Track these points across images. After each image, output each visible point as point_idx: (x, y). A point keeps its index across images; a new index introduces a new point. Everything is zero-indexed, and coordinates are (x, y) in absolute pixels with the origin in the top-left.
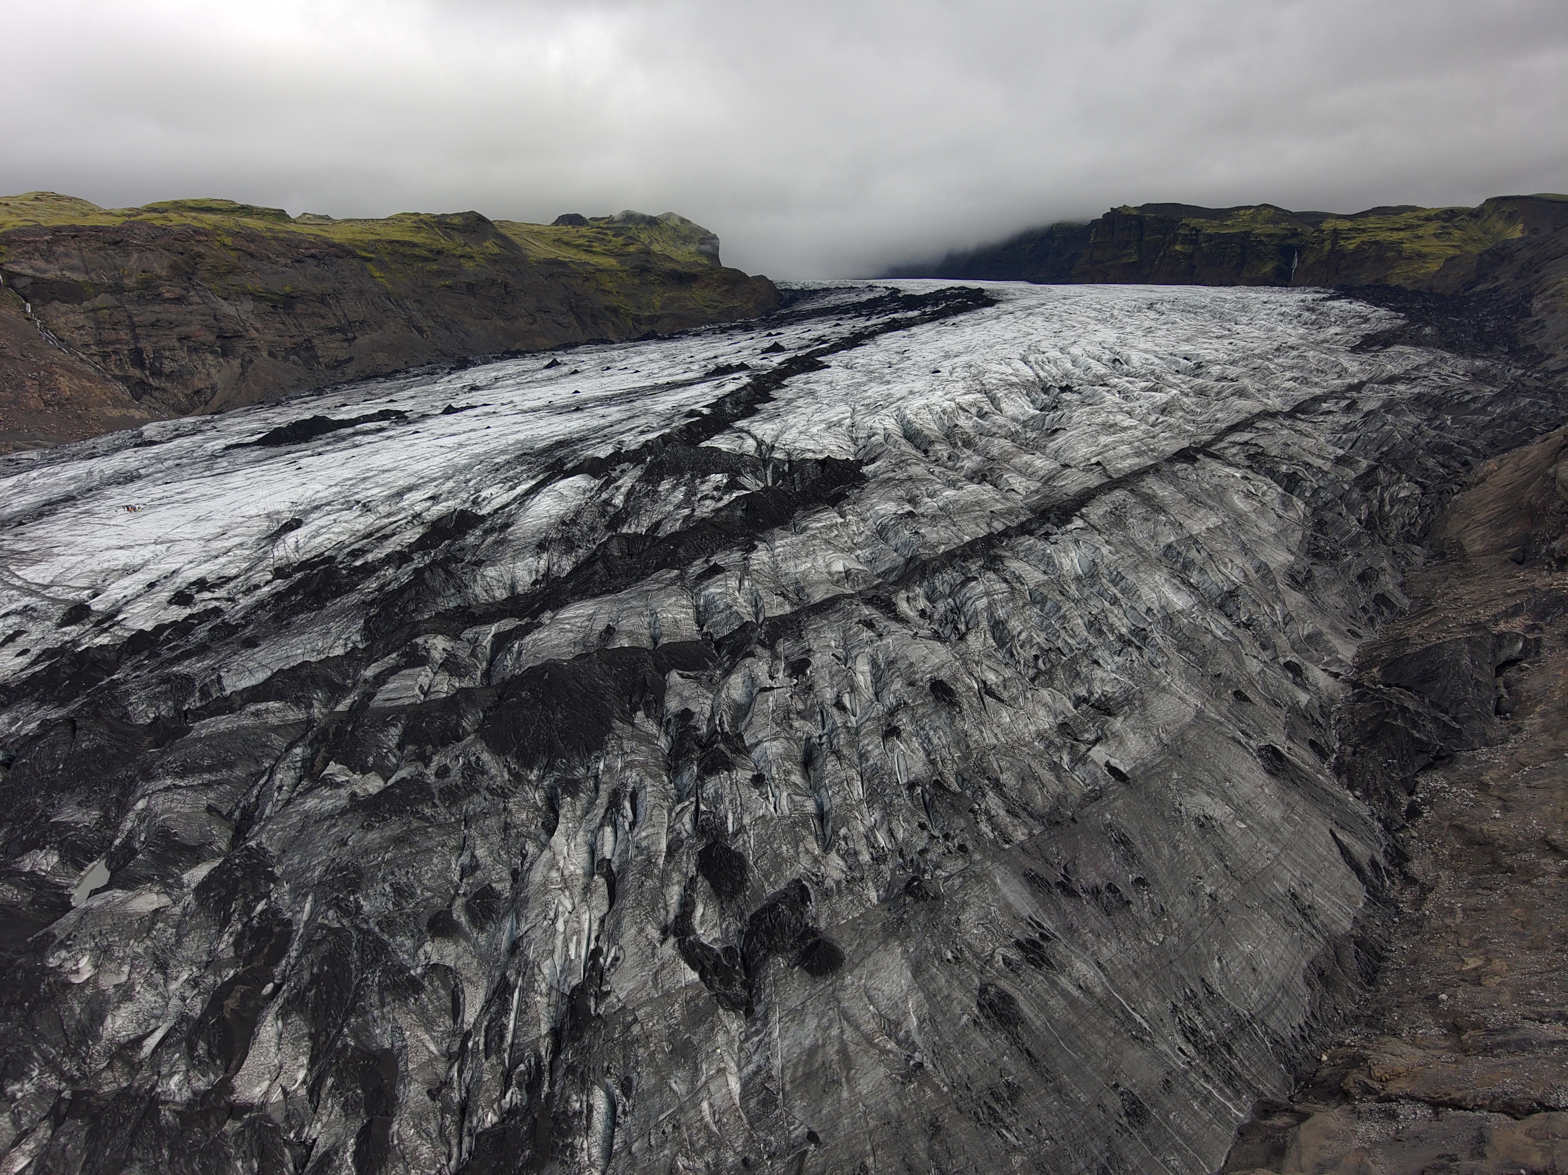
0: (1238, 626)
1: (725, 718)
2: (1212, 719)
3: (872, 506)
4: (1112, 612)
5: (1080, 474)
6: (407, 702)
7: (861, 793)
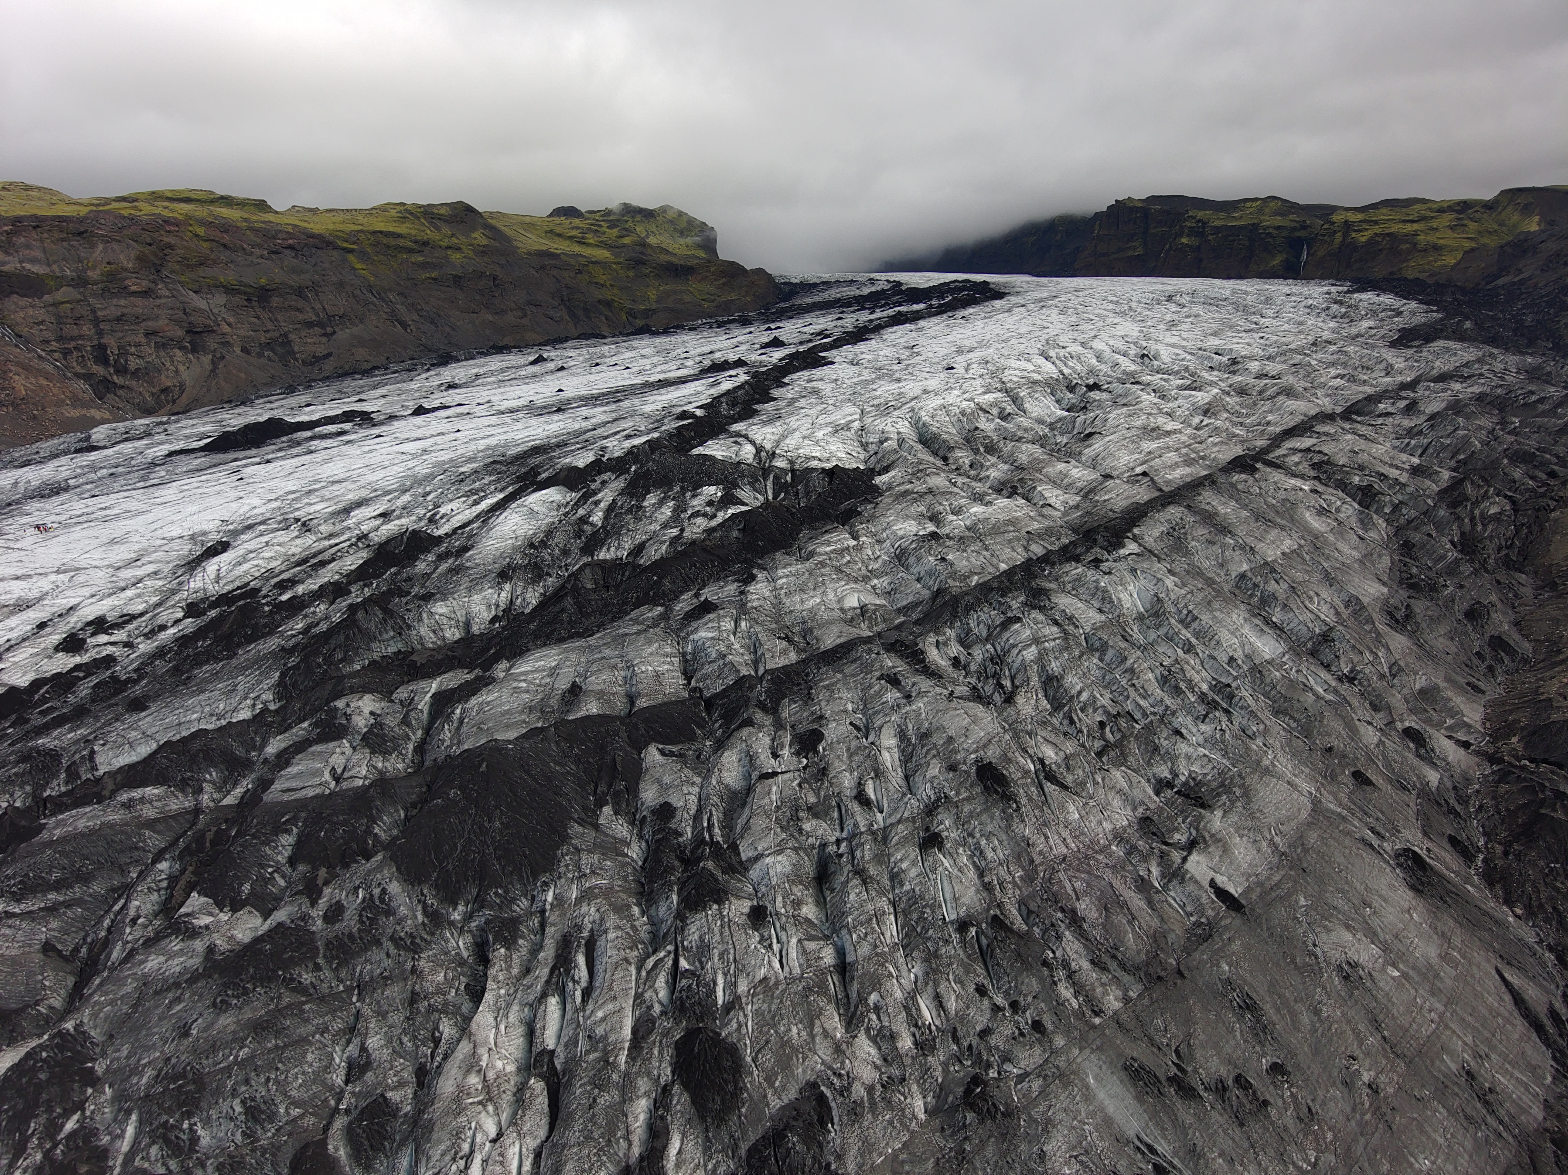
0: (1340, 679)
1: (715, 819)
2: (1333, 812)
3: (889, 525)
4: (1188, 663)
5: (1125, 486)
6: (311, 793)
7: (895, 934)
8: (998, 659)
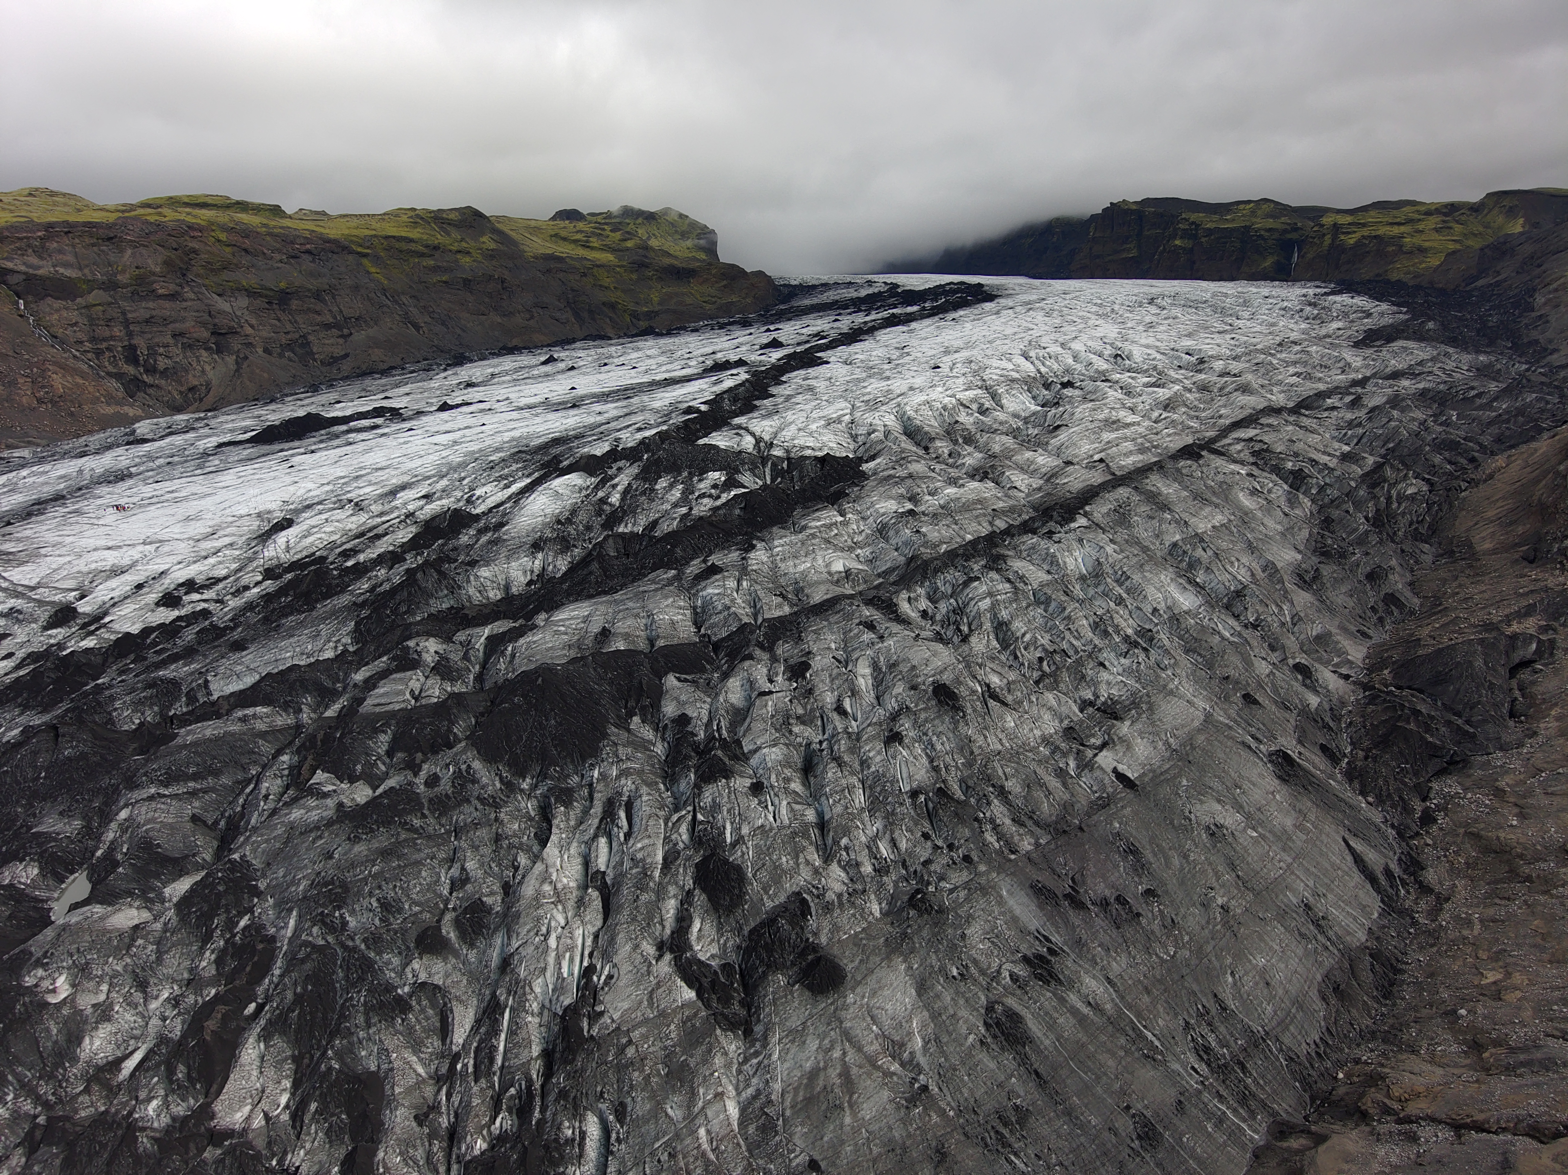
0: (1245, 626)
1: (722, 723)
2: (1221, 723)
3: (873, 504)
4: (1117, 613)
5: (1083, 471)
6: (397, 707)
7: (862, 800)
8: (959, 611)
